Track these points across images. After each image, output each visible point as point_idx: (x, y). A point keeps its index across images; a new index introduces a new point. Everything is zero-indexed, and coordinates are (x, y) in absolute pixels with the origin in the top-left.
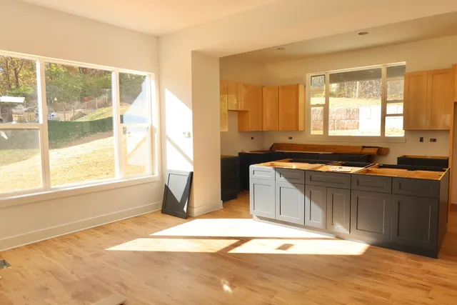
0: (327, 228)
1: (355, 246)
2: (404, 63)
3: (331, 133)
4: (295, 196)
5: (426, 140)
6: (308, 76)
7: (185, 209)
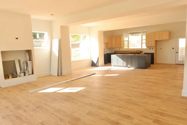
0: (127, 66)
1: (132, 68)
2: (146, 31)
3: (130, 48)
4: (121, 61)
5: (151, 49)
6: (124, 33)
7: (97, 65)
